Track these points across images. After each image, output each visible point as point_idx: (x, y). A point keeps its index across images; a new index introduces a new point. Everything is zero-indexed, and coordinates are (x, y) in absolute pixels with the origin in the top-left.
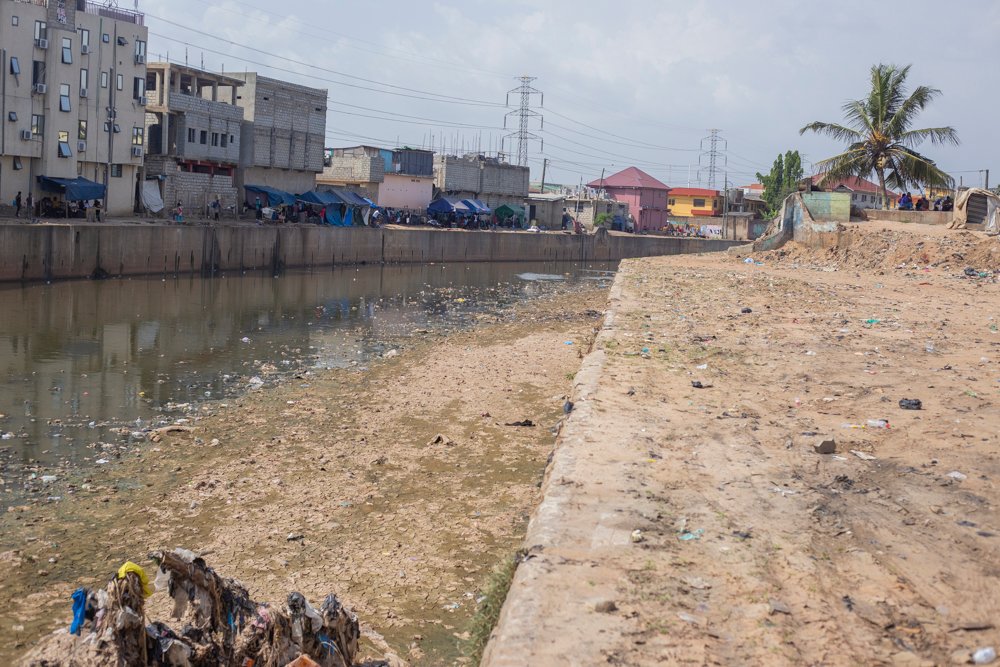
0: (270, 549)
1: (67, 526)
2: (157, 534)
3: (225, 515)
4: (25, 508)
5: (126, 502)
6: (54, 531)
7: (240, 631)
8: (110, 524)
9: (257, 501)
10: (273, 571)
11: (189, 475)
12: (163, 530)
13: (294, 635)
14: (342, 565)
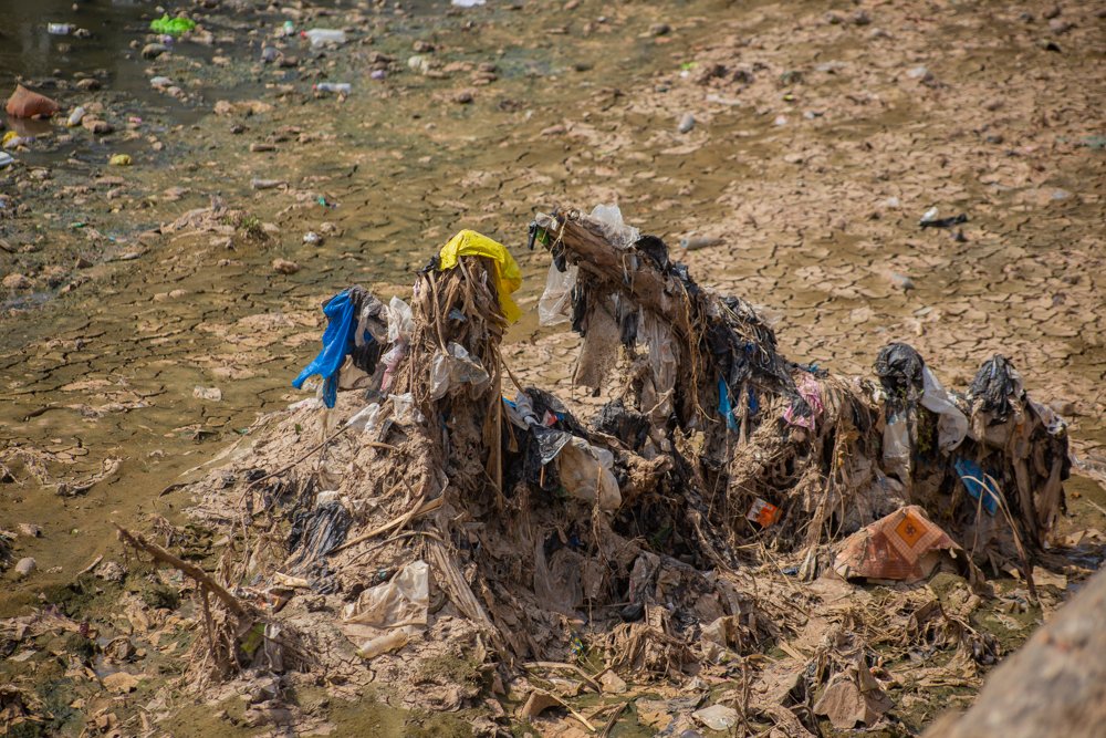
0: (870, 245)
1: (358, 157)
2: (583, 192)
3: (765, 153)
4: (259, 106)
5: (517, 107)
6: (327, 167)
7: (748, 433)
8: (466, 160)
9: (856, 121)
10: (869, 300)
11: (688, 47)
12: (601, 181)
13: (888, 454)
14: (1059, 297)
